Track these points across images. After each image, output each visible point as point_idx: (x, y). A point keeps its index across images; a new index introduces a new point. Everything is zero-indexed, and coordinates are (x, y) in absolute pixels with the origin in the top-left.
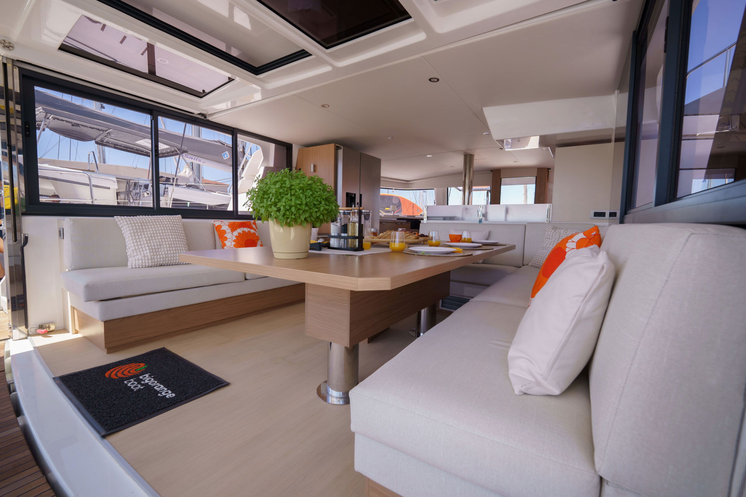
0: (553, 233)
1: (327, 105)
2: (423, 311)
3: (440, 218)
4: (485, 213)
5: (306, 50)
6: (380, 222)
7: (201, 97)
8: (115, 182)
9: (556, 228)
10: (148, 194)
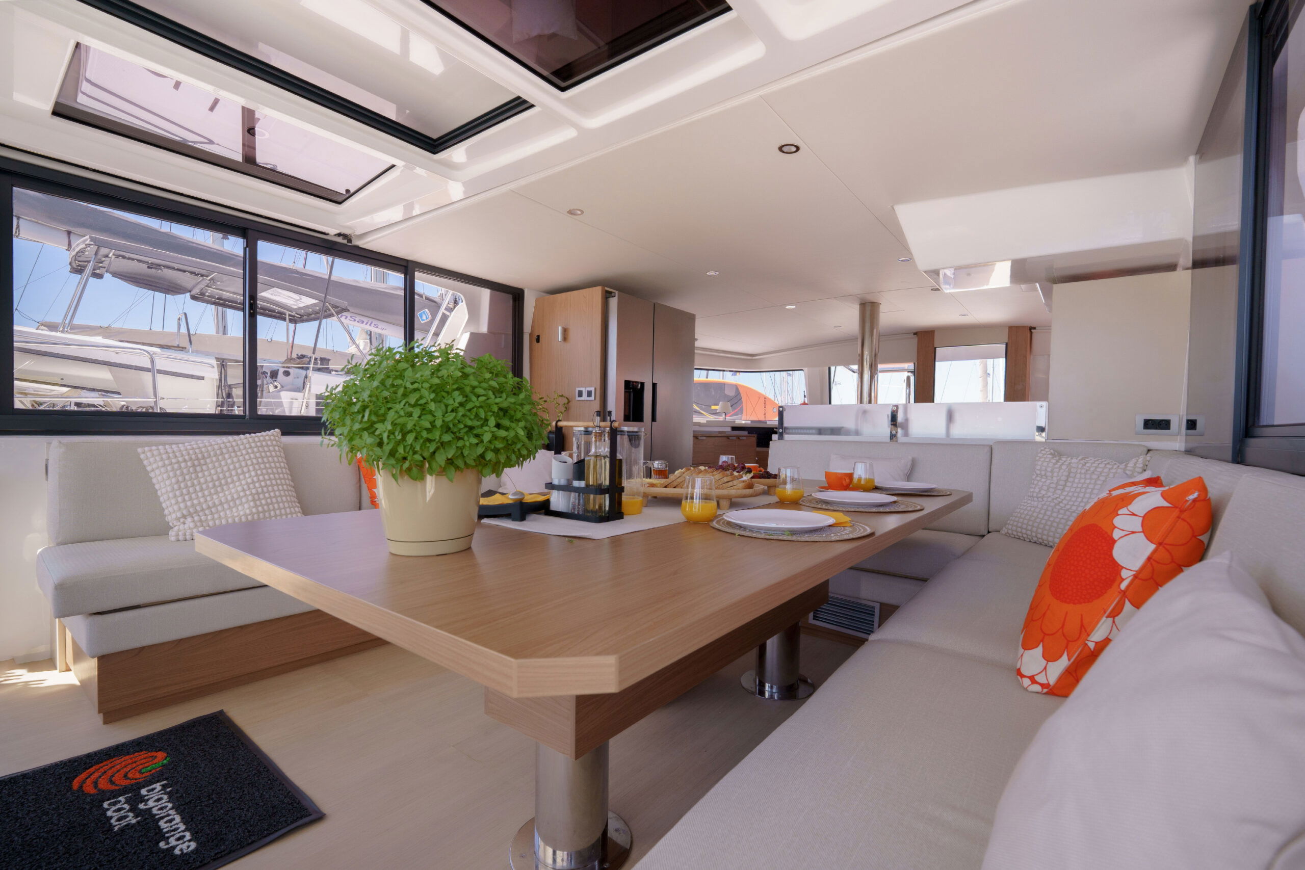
0: (1055, 464)
1: (580, 210)
2: (769, 643)
3: (811, 431)
4: (903, 421)
5: (525, 97)
6: (694, 436)
7: (340, 203)
8: (213, 367)
9: (1060, 455)
10: (276, 387)
